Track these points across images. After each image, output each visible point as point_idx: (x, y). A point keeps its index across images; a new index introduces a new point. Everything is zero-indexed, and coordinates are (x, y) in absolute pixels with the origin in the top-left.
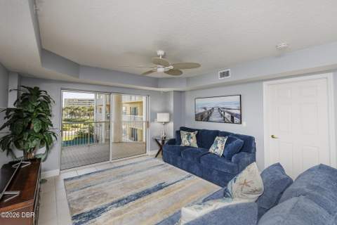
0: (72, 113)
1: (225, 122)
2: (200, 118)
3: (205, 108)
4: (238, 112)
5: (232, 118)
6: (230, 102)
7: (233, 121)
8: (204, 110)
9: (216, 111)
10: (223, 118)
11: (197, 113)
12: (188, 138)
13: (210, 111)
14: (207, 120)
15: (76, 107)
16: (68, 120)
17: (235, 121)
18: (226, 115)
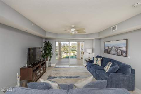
0: (73, 48)
1: (118, 55)
2: (106, 52)
3: (108, 47)
4: (125, 50)
5: (122, 53)
6: (121, 44)
7: (122, 55)
8: (108, 48)
9: (113, 49)
10: (117, 53)
11: (105, 49)
12: (97, 61)
13: (111, 48)
14: (109, 53)
15: (74, 45)
16: (72, 50)
17: (123, 55)
18: (119, 51)
